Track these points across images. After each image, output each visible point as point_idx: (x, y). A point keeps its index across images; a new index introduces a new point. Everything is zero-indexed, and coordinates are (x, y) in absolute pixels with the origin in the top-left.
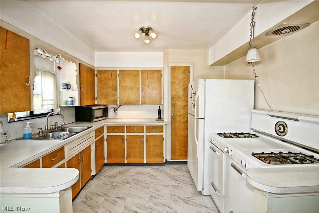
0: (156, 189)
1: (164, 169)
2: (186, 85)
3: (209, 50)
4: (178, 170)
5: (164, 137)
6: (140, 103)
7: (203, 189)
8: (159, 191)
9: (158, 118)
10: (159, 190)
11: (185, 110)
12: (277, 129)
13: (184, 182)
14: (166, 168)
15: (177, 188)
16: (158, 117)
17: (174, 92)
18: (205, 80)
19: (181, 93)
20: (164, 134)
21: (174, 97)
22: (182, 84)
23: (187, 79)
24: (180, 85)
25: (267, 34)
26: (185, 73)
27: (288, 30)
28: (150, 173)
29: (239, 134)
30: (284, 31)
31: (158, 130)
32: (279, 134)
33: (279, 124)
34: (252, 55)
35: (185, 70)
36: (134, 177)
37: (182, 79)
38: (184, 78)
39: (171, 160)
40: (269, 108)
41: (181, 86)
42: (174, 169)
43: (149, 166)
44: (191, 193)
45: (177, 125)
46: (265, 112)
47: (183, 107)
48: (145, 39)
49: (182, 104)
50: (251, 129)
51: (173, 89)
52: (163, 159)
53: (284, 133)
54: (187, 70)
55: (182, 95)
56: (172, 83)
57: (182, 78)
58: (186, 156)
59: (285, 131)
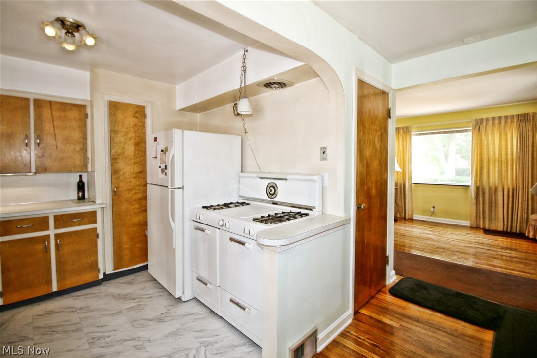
0: (97, 325)
1: (102, 291)
2: (139, 137)
3: (176, 86)
4: (130, 283)
5: (100, 231)
6: (33, 170)
7: (184, 293)
8: (107, 325)
9: (79, 199)
10: (105, 324)
11: (139, 180)
12: (268, 191)
13: (149, 296)
14: (105, 288)
15: (138, 309)
16: (78, 196)
17: (117, 148)
18: (183, 132)
19: (130, 150)
20: (99, 226)
21: (117, 157)
22: (132, 135)
23: (141, 128)
24: (129, 136)
25: (258, 84)
26: (137, 117)
27: (277, 86)
28: (73, 306)
29: (229, 204)
30: (273, 86)
31: (85, 220)
32: (271, 196)
33: (269, 186)
34: (244, 106)
35: (137, 112)
36: (35, 325)
37: (132, 127)
38: (135, 125)
39: (115, 270)
40: (258, 170)
41: (131, 139)
42: (123, 285)
43: (66, 296)
44: (165, 306)
45: (124, 206)
46: (255, 175)
47: (134, 175)
48: (65, 41)
49: (134, 169)
50: (240, 197)
51: (115, 143)
52: (98, 272)
53: (275, 195)
54: (140, 112)
55: (132, 153)
56: (113, 132)
57: (131, 125)
58: (145, 255)
59: (276, 193)
